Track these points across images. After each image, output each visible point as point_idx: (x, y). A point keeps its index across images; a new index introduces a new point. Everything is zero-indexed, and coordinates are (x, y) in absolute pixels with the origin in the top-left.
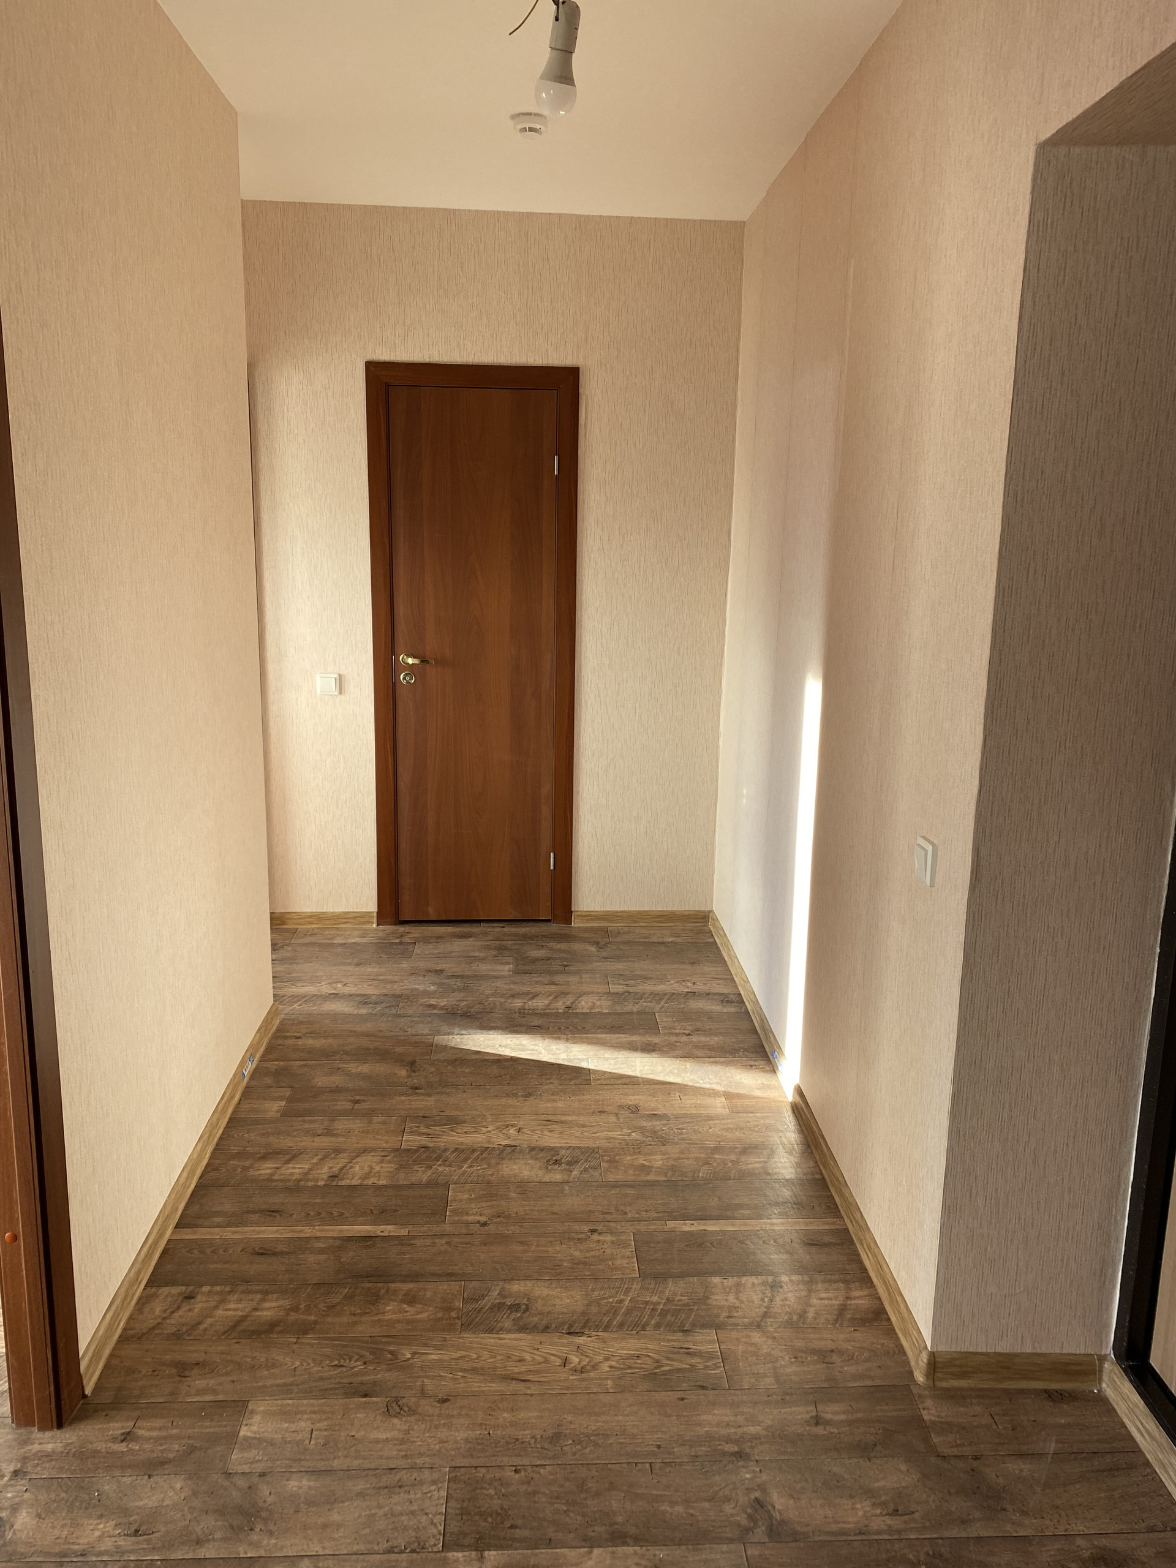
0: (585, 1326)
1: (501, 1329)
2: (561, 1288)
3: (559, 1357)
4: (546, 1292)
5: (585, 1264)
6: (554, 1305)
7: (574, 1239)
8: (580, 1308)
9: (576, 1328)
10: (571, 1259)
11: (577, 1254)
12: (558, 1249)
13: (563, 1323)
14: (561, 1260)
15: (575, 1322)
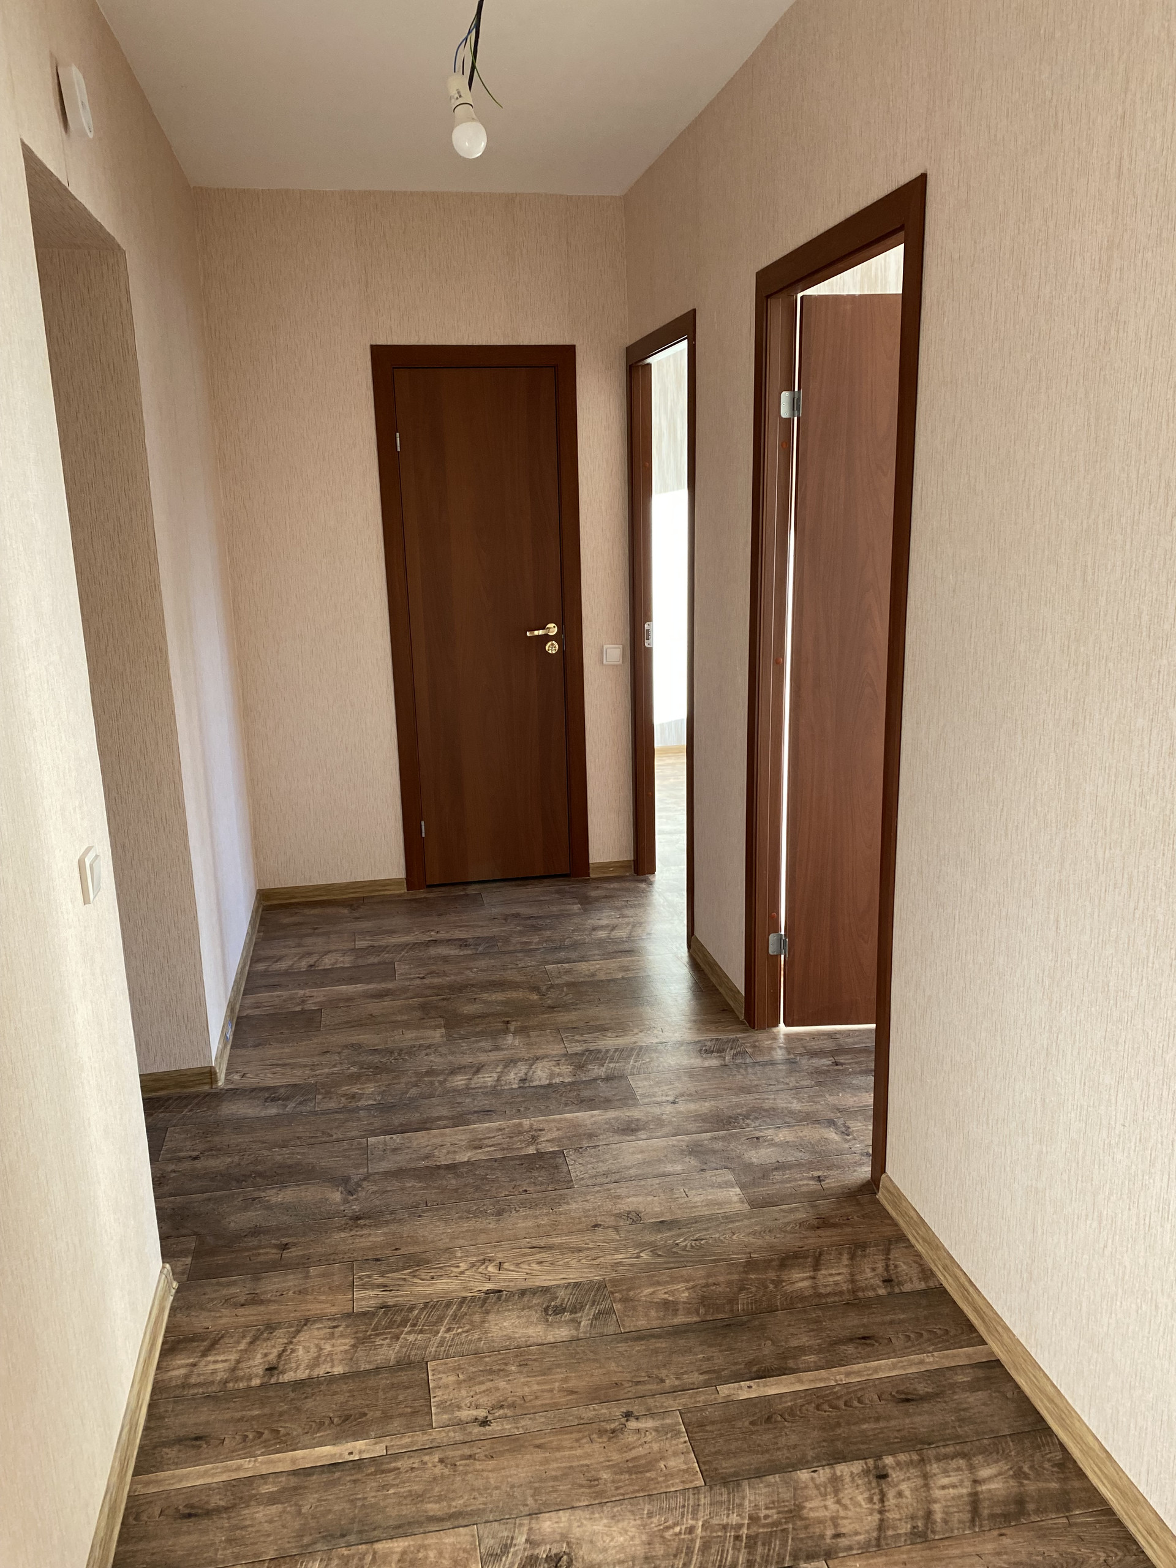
0: (485, 1300)
1: (566, 1288)
2: (515, 1338)
3: (506, 1270)
4: (531, 1331)
5: (491, 1372)
6: (519, 1317)
7: (509, 1407)
8: (491, 1317)
9: (493, 1298)
10: (507, 1376)
11: (502, 1384)
12: (526, 1389)
13: (507, 1300)
14: (521, 1372)
15: (495, 1303)
